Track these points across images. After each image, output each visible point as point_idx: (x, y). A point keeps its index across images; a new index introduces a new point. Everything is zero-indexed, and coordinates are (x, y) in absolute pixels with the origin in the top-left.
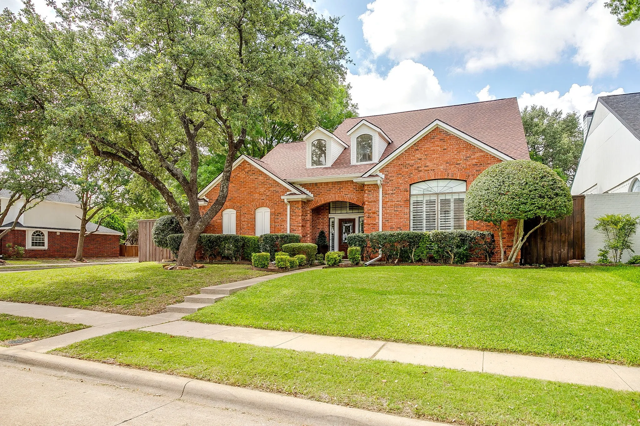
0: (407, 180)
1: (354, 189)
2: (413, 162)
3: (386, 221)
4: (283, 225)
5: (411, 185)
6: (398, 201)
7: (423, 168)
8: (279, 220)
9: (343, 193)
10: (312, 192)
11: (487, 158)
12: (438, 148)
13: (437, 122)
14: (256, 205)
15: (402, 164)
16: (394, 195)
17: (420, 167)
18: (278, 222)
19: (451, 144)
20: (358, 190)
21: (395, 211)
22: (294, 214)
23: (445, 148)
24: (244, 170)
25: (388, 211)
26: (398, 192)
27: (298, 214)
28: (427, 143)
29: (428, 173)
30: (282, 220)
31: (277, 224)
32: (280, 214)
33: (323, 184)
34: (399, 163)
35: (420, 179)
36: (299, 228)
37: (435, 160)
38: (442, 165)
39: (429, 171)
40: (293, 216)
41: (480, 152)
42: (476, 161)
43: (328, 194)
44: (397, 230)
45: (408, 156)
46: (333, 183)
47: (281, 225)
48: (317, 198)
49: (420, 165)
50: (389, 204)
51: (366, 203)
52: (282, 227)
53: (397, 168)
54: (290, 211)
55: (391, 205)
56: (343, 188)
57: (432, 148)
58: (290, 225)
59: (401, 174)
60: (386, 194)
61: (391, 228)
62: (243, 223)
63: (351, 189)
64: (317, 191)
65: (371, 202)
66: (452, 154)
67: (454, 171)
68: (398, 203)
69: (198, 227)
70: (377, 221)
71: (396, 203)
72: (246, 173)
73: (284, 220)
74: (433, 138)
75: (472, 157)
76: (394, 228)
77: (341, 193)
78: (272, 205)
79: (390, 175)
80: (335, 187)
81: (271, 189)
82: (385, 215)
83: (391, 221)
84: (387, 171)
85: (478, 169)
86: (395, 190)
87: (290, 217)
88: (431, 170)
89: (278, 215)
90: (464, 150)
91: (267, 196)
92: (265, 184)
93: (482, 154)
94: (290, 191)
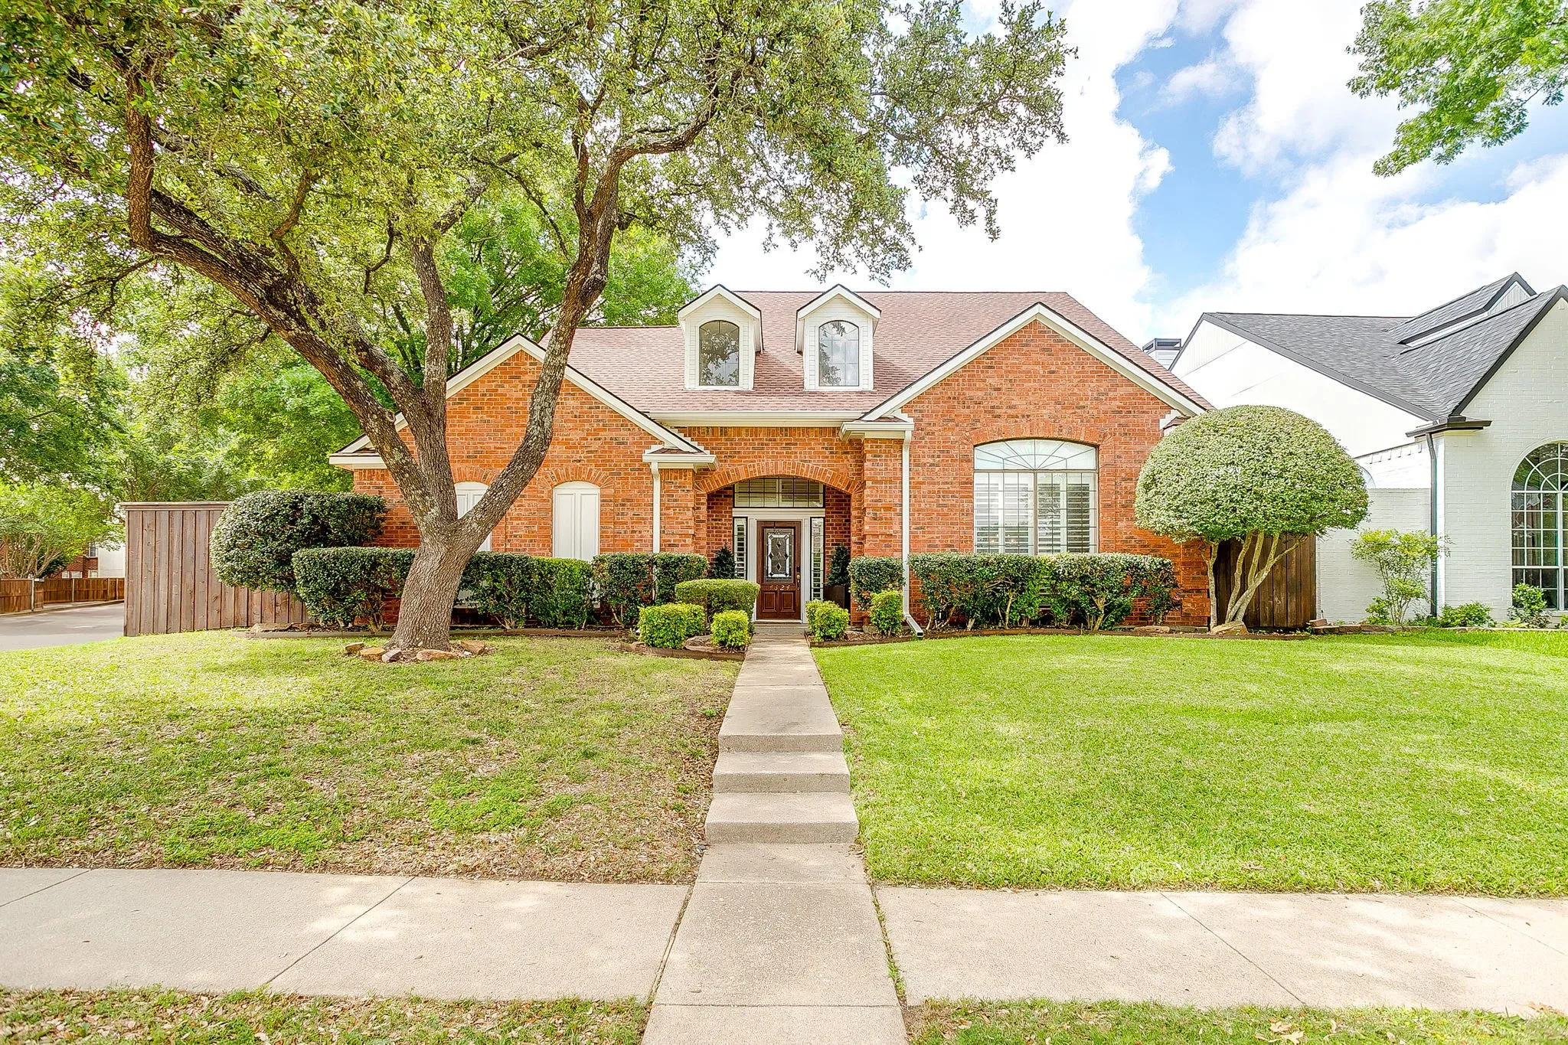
0: (968, 434)
1: (826, 449)
2: (980, 394)
3: (918, 528)
4: (640, 532)
5: (975, 446)
6: (947, 483)
7: (1004, 411)
8: (626, 519)
9: (796, 457)
10: (713, 448)
11: (1140, 399)
12: (1037, 367)
13: (1039, 308)
14: (558, 475)
15: (954, 398)
16: (937, 469)
17: (998, 408)
18: (626, 523)
19: (1065, 362)
20: (836, 453)
21: (939, 506)
22: (671, 504)
23: (1053, 368)
24: (519, 378)
25: (923, 505)
26: (947, 461)
27: (683, 504)
28: (1011, 354)
29: (1016, 422)
30: (637, 519)
31: (621, 529)
32: (628, 500)
33: (744, 432)
34: (949, 395)
35: (999, 434)
36: (685, 541)
37: (1030, 393)
38: (1047, 407)
39: (1017, 417)
40: (668, 508)
41: (1127, 386)
42: (1118, 403)
43: (755, 457)
44: (944, 550)
45: (969, 380)
46: (770, 431)
47: (633, 532)
48: (726, 466)
49: (996, 403)
50: (925, 488)
51: (869, 484)
52: (636, 536)
53: (942, 407)
54: (662, 496)
55: (930, 492)
56: (796, 444)
57: (1024, 368)
58: (662, 532)
59: (953, 420)
60: (918, 465)
61: (929, 546)
62: (515, 523)
63: (819, 448)
64: (728, 449)
65: (881, 482)
66: (1068, 383)
67: (1073, 421)
68: (946, 486)
69: (475, 525)
70: (896, 528)
71: (941, 486)
72: (524, 386)
73: (641, 518)
74: (1027, 345)
75: (1111, 394)
76: (936, 546)
77: (790, 457)
78: (606, 477)
79: (926, 420)
80: (775, 440)
81: (602, 435)
82: (916, 515)
83: (929, 529)
84: (921, 411)
85: (1122, 421)
86: (939, 457)
87: (661, 510)
88: (1023, 416)
89: (624, 505)
90: (1093, 377)
91: (591, 452)
92: (584, 421)
93: (1130, 389)
94: (661, 442)
